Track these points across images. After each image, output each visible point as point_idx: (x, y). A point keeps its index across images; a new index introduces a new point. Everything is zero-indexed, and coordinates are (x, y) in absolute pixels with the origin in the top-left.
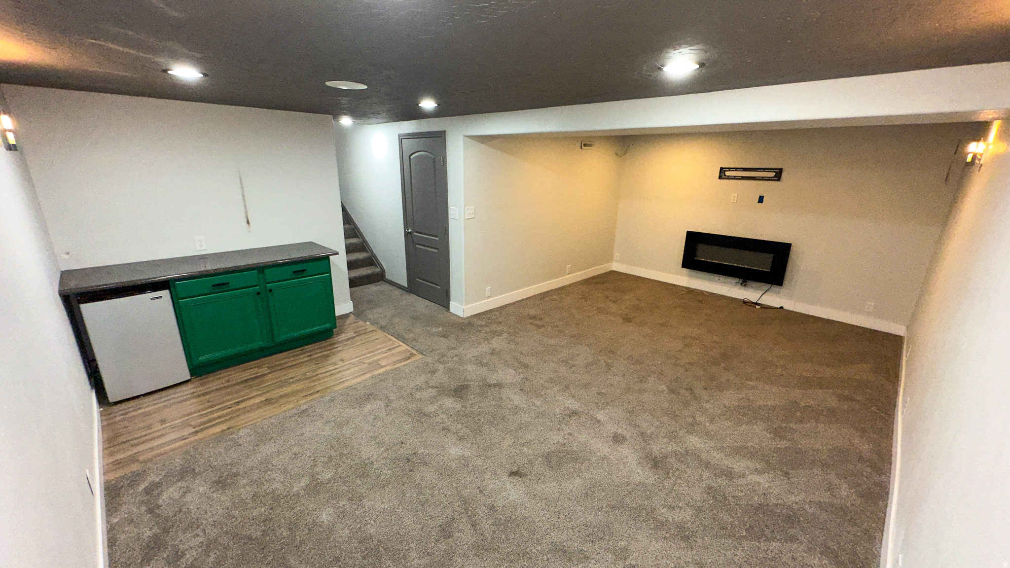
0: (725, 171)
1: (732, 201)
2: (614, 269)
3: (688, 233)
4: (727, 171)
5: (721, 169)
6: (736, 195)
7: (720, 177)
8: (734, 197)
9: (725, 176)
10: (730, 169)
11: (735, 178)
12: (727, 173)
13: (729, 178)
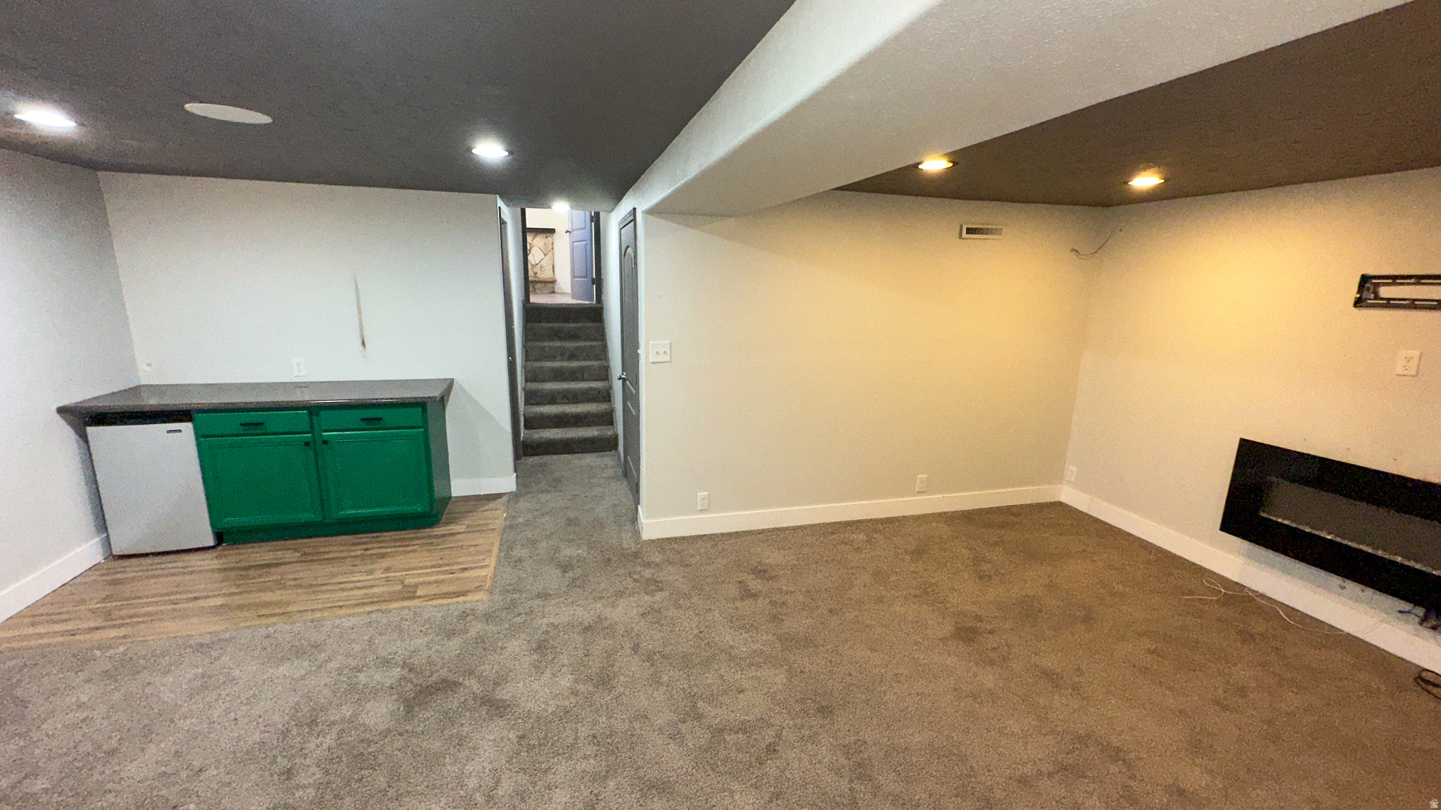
0: (1378, 285)
1: (1400, 371)
2: (1063, 498)
3: (1243, 443)
4: (1385, 284)
5: (1365, 279)
6: (1416, 353)
7: (1358, 303)
8: (1408, 359)
9: (1377, 297)
10: (1394, 279)
11: (1410, 304)
12: (1385, 292)
13: (1389, 304)
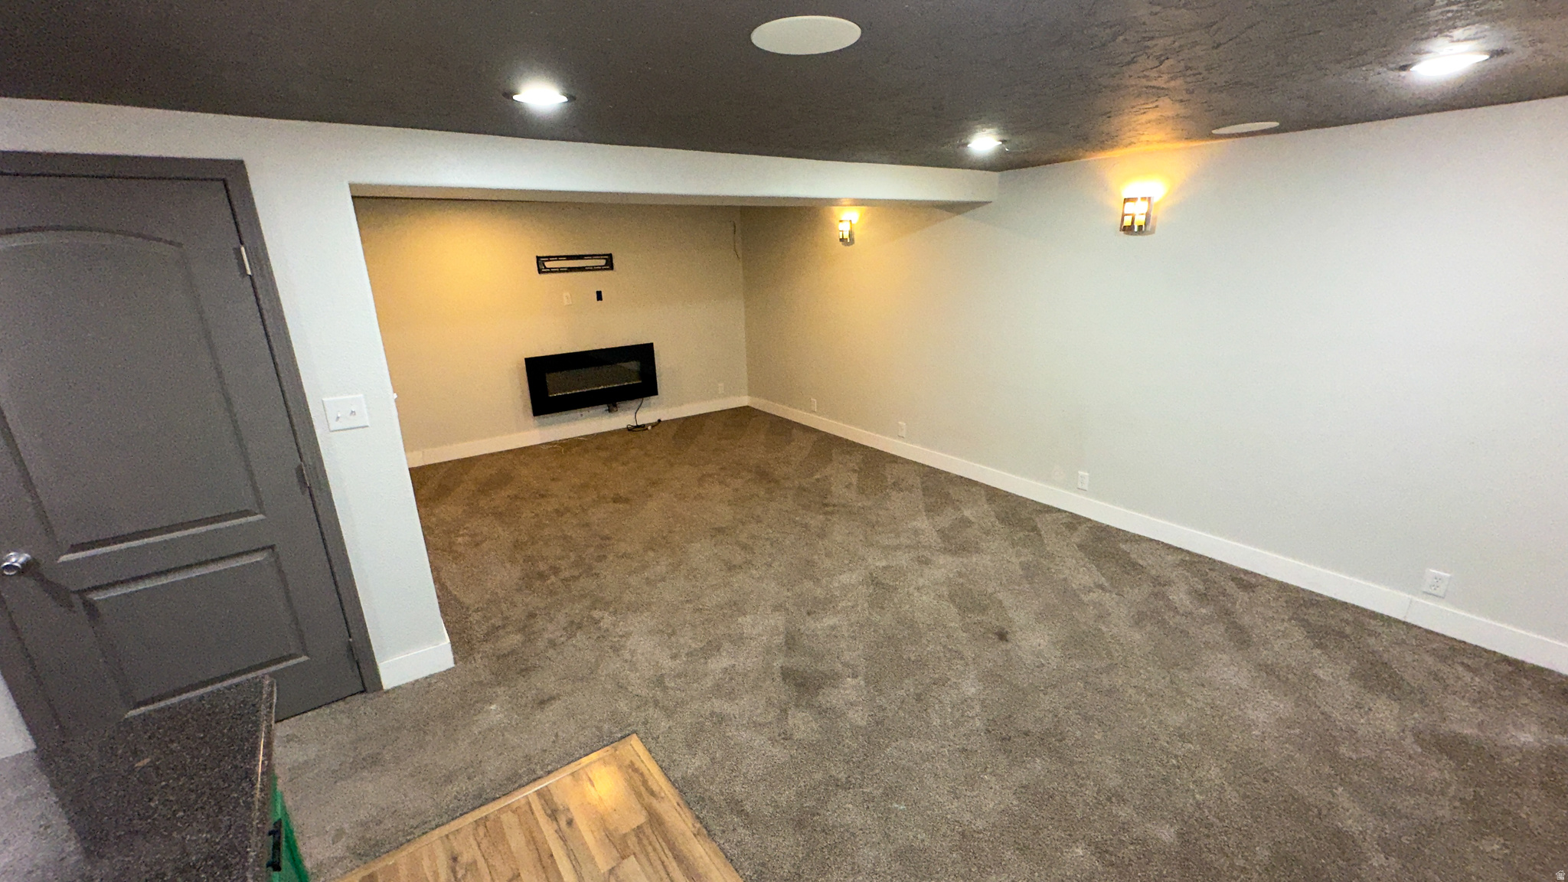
0: (544, 261)
3: (528, 361)
4: (547, 261)
5: (538, 258)
6: (569, 294)
7: (539, 271)
8: (567, 297)
9: (545, 268)
10: (549, 258)
11: (560, 270)
12: (548, 264)
13: (551, 271)
